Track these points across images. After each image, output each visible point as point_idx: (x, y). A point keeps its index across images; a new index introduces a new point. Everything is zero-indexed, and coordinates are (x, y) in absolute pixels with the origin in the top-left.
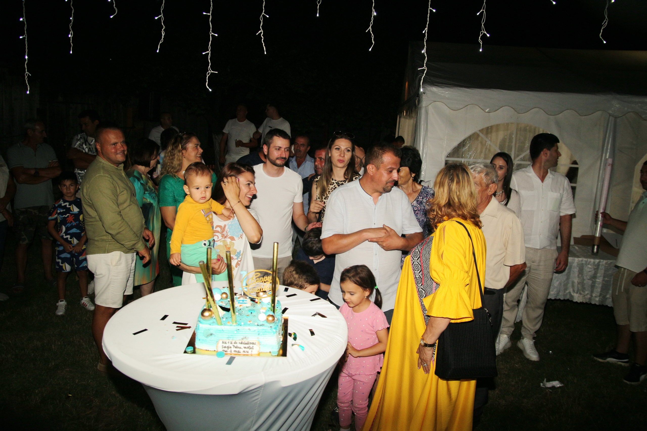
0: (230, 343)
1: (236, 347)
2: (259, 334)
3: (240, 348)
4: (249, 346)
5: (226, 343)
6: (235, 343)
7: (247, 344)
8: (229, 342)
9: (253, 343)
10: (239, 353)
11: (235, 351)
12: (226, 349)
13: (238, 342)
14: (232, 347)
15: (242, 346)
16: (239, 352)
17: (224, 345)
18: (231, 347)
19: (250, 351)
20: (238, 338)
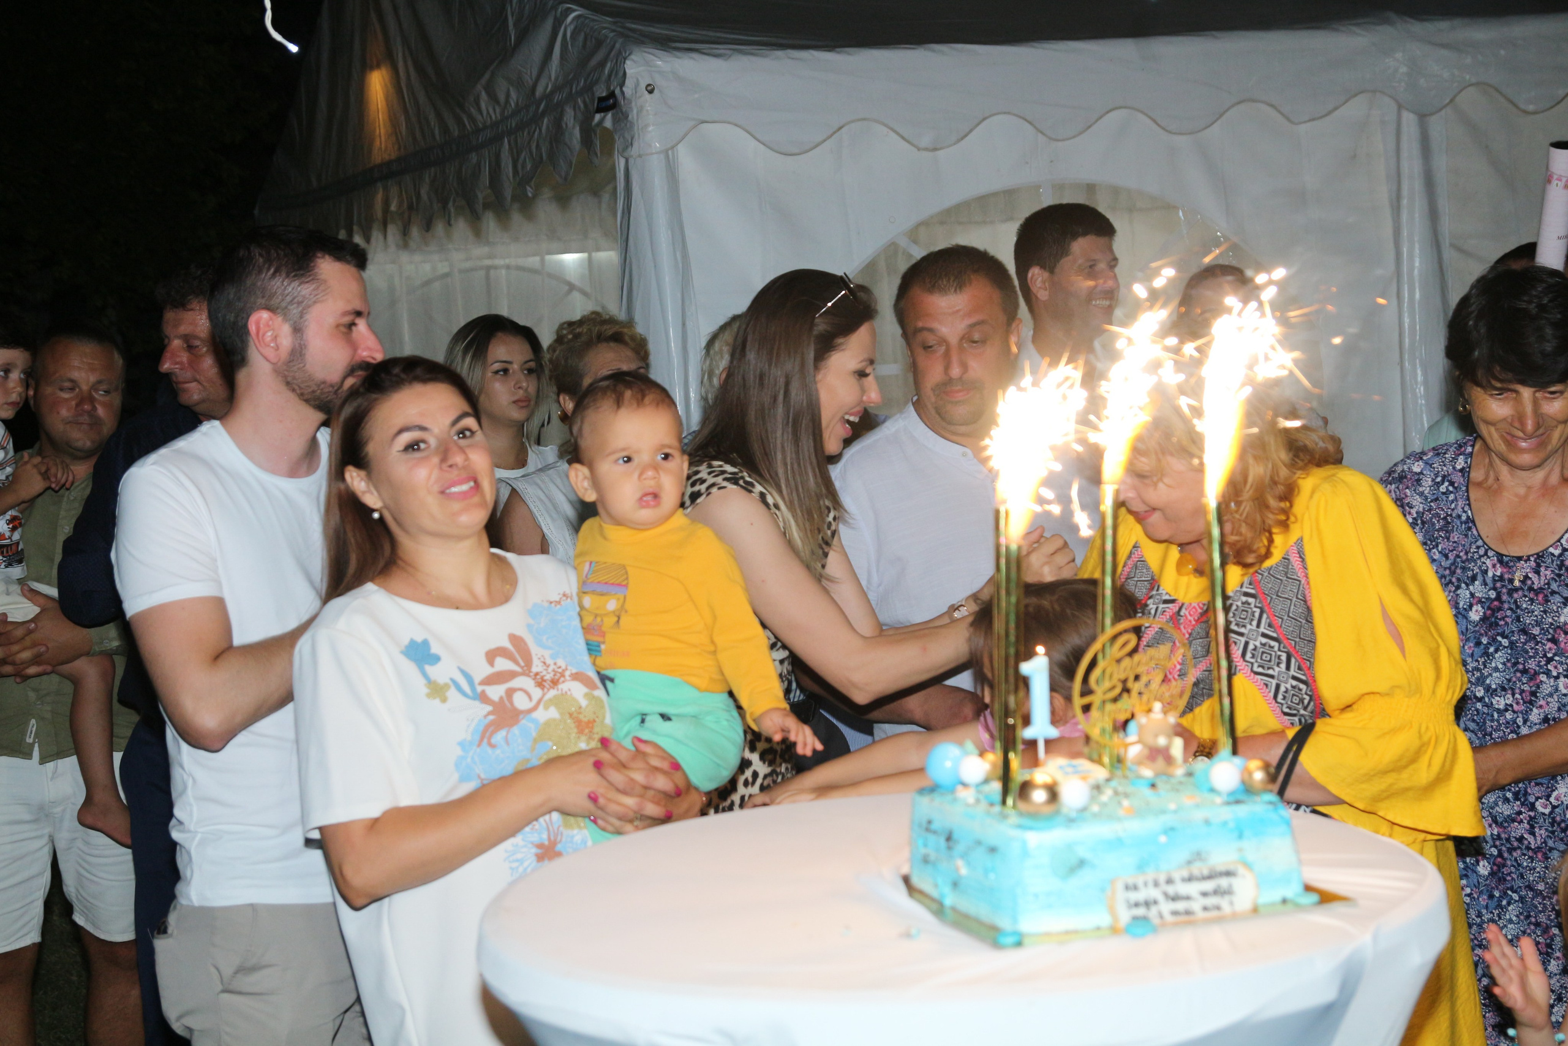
0: (1151, 884)
1: (1175, 898)
2: (1240, 836)
3: (1188, 898)
4: (1219, 887)
5: (1135, 888)
6: (1170, 881)
7: (1210, 877)
8: (1146, 884)
9: (1228, 874)
10: (1191, 918)
11: (1175, 913)
12: (1141, 911)
13: (1176, 876)
14: (1160, 898)
15: (1193, 889)
16: (1188, 913)
17: (1134, 896)
18: (1155, 902)
19: (1224, 902)
20: (1173, 862)
